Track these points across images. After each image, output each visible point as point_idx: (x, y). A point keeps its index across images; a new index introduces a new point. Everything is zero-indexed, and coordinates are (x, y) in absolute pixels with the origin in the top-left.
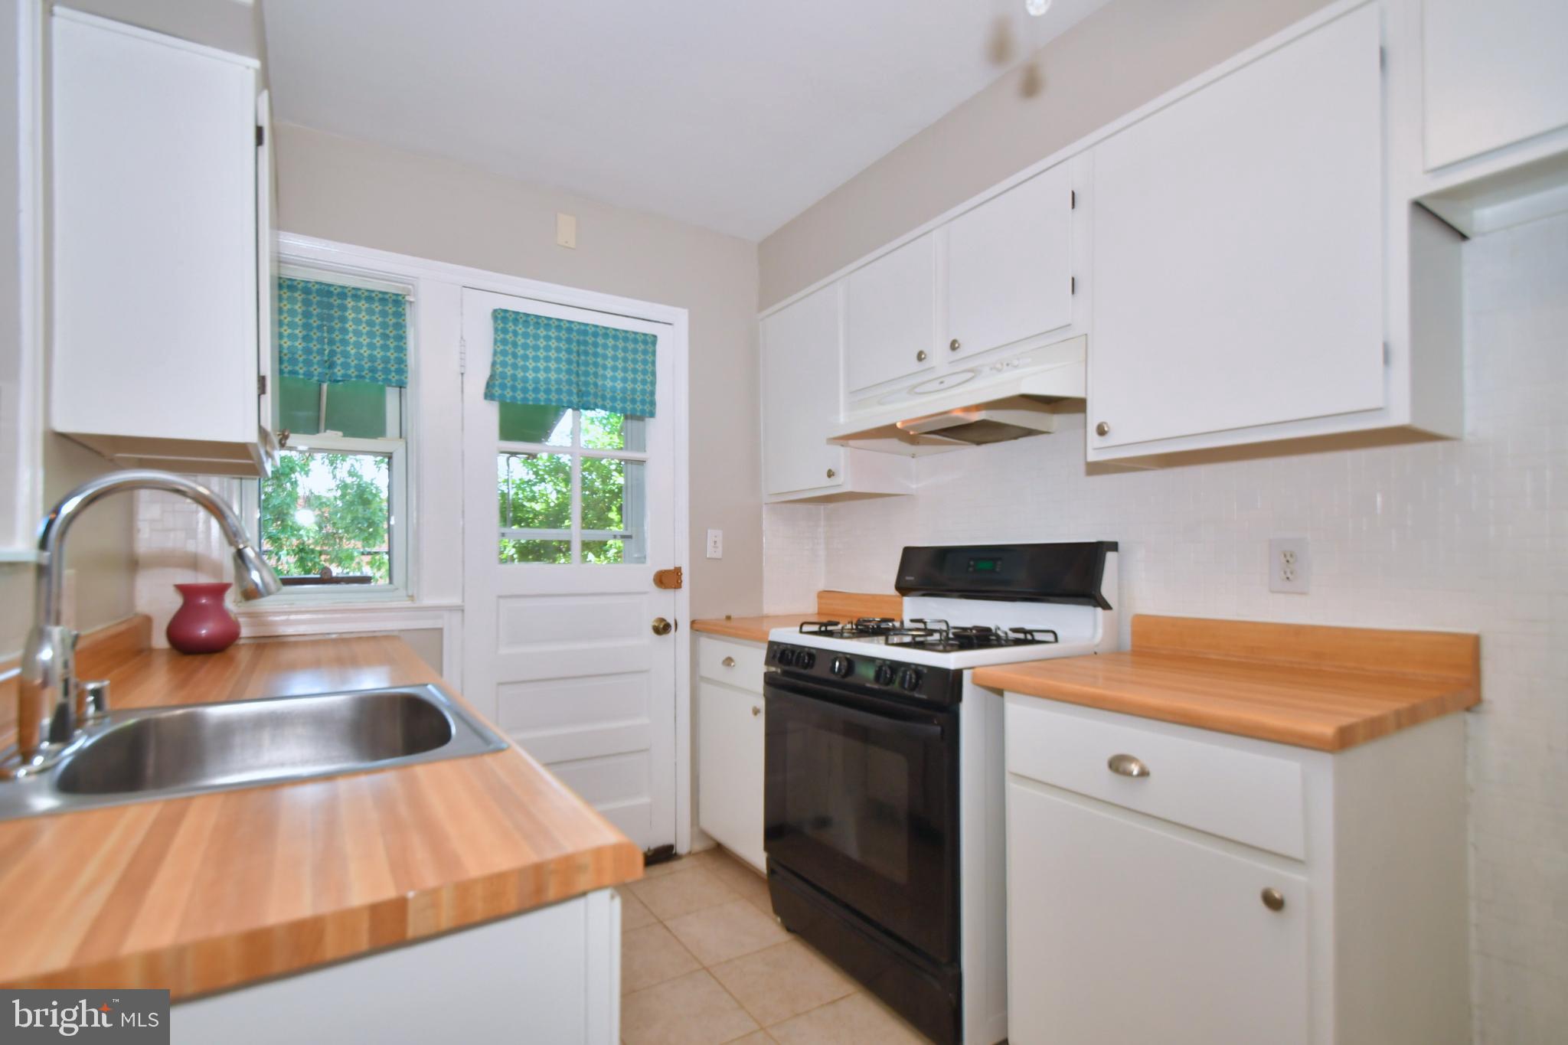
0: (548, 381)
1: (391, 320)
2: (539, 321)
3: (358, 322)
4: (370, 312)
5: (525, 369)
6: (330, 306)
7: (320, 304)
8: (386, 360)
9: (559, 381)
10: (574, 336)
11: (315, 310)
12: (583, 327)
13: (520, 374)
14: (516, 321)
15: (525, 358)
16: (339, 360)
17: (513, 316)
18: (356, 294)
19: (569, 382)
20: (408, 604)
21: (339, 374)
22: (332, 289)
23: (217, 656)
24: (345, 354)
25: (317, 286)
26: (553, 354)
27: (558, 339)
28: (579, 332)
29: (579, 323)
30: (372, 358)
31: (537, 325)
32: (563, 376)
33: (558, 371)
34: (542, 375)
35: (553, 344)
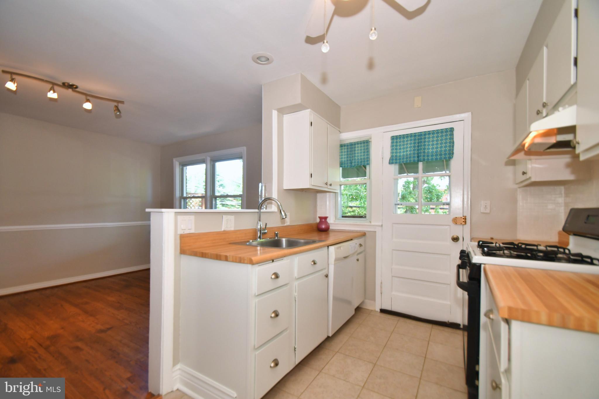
0: (407, 155)
1: (366, 147)
2: (404, 136)
3: (358, 150)
4: (361, 147)
5: (400, 152)
6: (352, 148)
7: (350, 148)
8: (364, 159)
9: (410, 154)
10: (417, 138)
11: (349, 150)
12: (420, 134)
13: (398, 154)
14: (400, 138)
15: (400, 149)
16: (353, 161)
17: (396, 137)
18: (358, 143)
19: (414, 154)
20: (369, 224)
21: (353, 165)
22: (352, 144)
23: (326, 232)
24: (355, 159)
25: (350, 144)
26: (409, 146)
27: (411, 140)
28: (419, 136)
29: (418, 133)
30: (361, 159)
31: (404, 138)
32: (412, 152)
33: (410, 151)
34: (405, 153)
35: (409, 142)
